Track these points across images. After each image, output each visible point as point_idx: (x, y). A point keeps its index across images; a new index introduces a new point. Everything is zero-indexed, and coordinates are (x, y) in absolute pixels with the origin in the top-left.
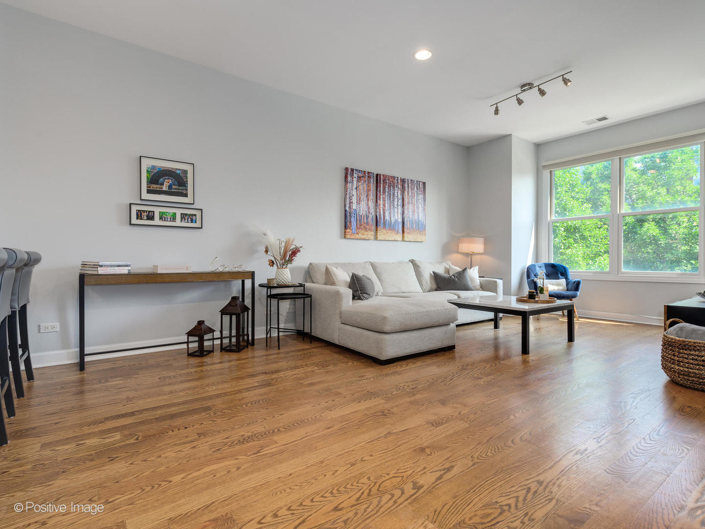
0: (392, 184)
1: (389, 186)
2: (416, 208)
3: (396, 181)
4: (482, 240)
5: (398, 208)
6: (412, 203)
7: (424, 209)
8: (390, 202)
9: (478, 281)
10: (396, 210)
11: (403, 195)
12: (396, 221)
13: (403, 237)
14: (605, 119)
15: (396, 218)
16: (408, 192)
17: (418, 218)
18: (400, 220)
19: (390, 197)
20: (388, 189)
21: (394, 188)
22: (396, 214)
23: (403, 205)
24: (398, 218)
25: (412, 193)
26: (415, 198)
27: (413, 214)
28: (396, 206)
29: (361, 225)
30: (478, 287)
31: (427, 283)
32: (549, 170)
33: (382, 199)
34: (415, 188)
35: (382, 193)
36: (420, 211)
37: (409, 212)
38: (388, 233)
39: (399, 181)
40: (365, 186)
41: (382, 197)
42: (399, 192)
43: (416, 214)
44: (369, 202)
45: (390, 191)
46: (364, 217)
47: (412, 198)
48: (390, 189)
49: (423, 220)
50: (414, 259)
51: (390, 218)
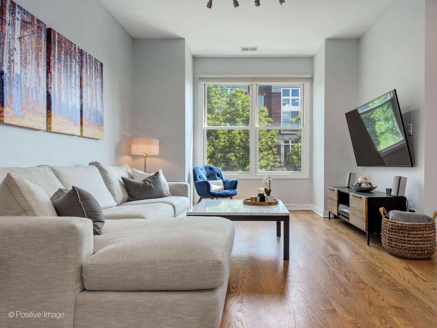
0: (69, 52)
1: (66, 54)
2: (94, 94)
3: (73, 49)
4: (157, 141)
5: (76, 89)
6: (90, 86)
7: (102, 98)
8: (67, 76)
9: (168, 186)
10: (74, 90)
11: (81, 72)
12: (74, 106)
13: (82, 131)
14: (255, 49)
15: (74, 103)
16: (87, 69)
17: (97, 108)
18: (78, 107)
19: (67, 69)
20: (65, 57)
21: (71, 59)
22: (74, 97)
23: (81, 86)
24: (76, 103)
25: (90, 72)
26: (94, 80)
27: (92, 102)
28: (74, 86)
29: (28, 104)
30: (169, 192)
31: (119, 193)
32: (204, 83)
33: (56, 69)
34: (94, 67)
35: (56, 61)
36: (98, 100)
37: (87, 97)
38: (64, 123)
39: (77, 51)
40: (33, 39)
41: (56, 66)
42: (77, 66)
43: (94, 101)
44: (40, 69)
45: (67, 61)
46: (32, 90)
47: (90, 79)
48: (67, 59)
49: (100, 111)
50: (99, 162)
51: (67, 101)
